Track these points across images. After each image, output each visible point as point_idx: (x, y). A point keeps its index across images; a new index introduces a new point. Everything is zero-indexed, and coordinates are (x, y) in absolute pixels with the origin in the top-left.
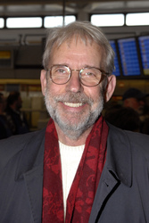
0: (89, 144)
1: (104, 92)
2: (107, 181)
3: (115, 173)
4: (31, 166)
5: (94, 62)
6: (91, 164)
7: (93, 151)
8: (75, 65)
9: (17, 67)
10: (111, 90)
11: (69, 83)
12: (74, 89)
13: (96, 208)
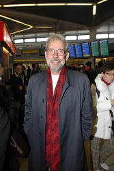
0: (61, 74)
1: (65, 58)
2: (66, 85)
3: (69, 83)
4: (43, 81)
5: (62, 48)
6: (61, 80)
7: (62, 76)
8: (56, 49)
9: (40, 55)
10: (68, 57)
11: (54, 55)
12: (56, 57)
13: (64, 90)
